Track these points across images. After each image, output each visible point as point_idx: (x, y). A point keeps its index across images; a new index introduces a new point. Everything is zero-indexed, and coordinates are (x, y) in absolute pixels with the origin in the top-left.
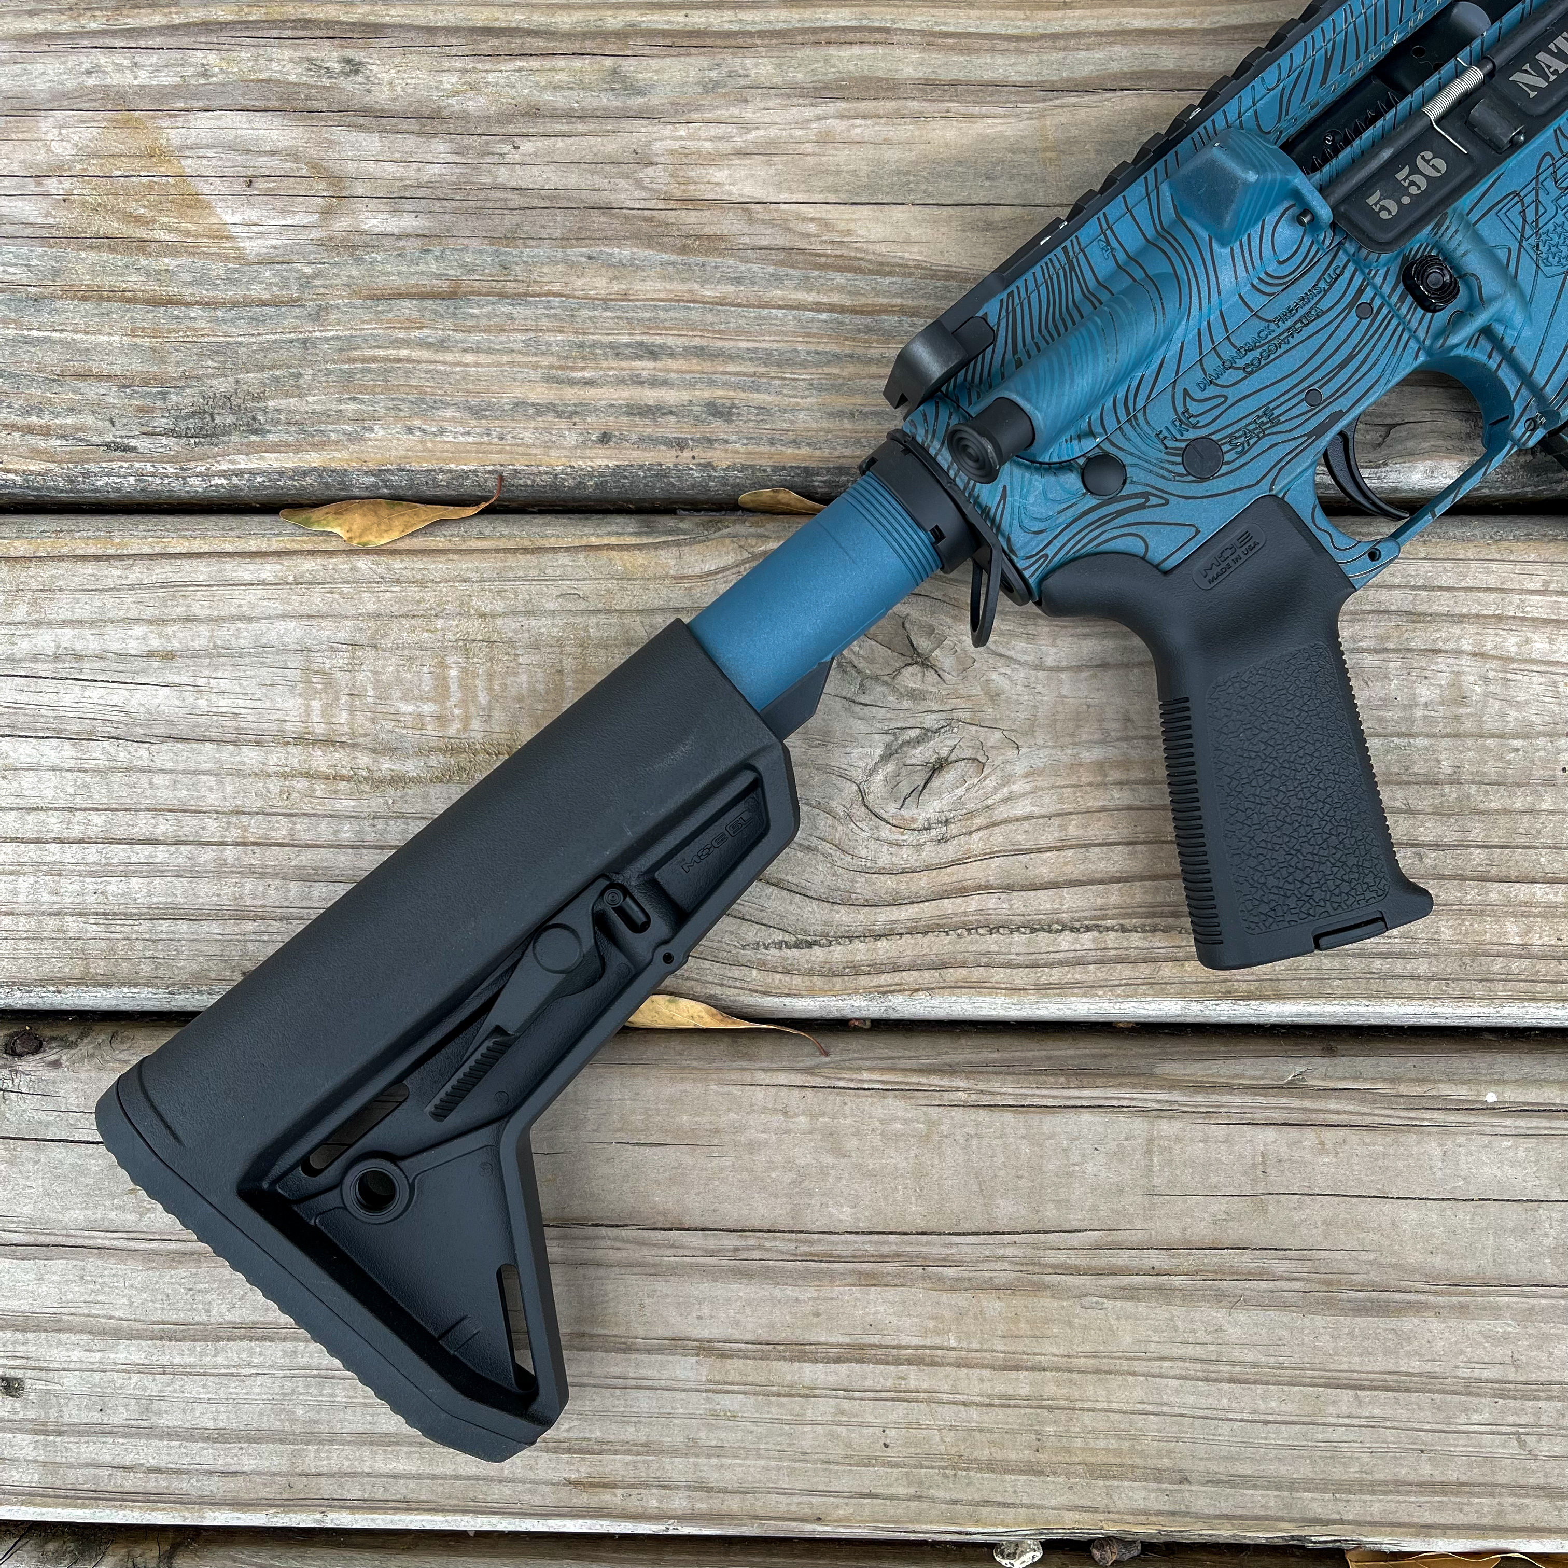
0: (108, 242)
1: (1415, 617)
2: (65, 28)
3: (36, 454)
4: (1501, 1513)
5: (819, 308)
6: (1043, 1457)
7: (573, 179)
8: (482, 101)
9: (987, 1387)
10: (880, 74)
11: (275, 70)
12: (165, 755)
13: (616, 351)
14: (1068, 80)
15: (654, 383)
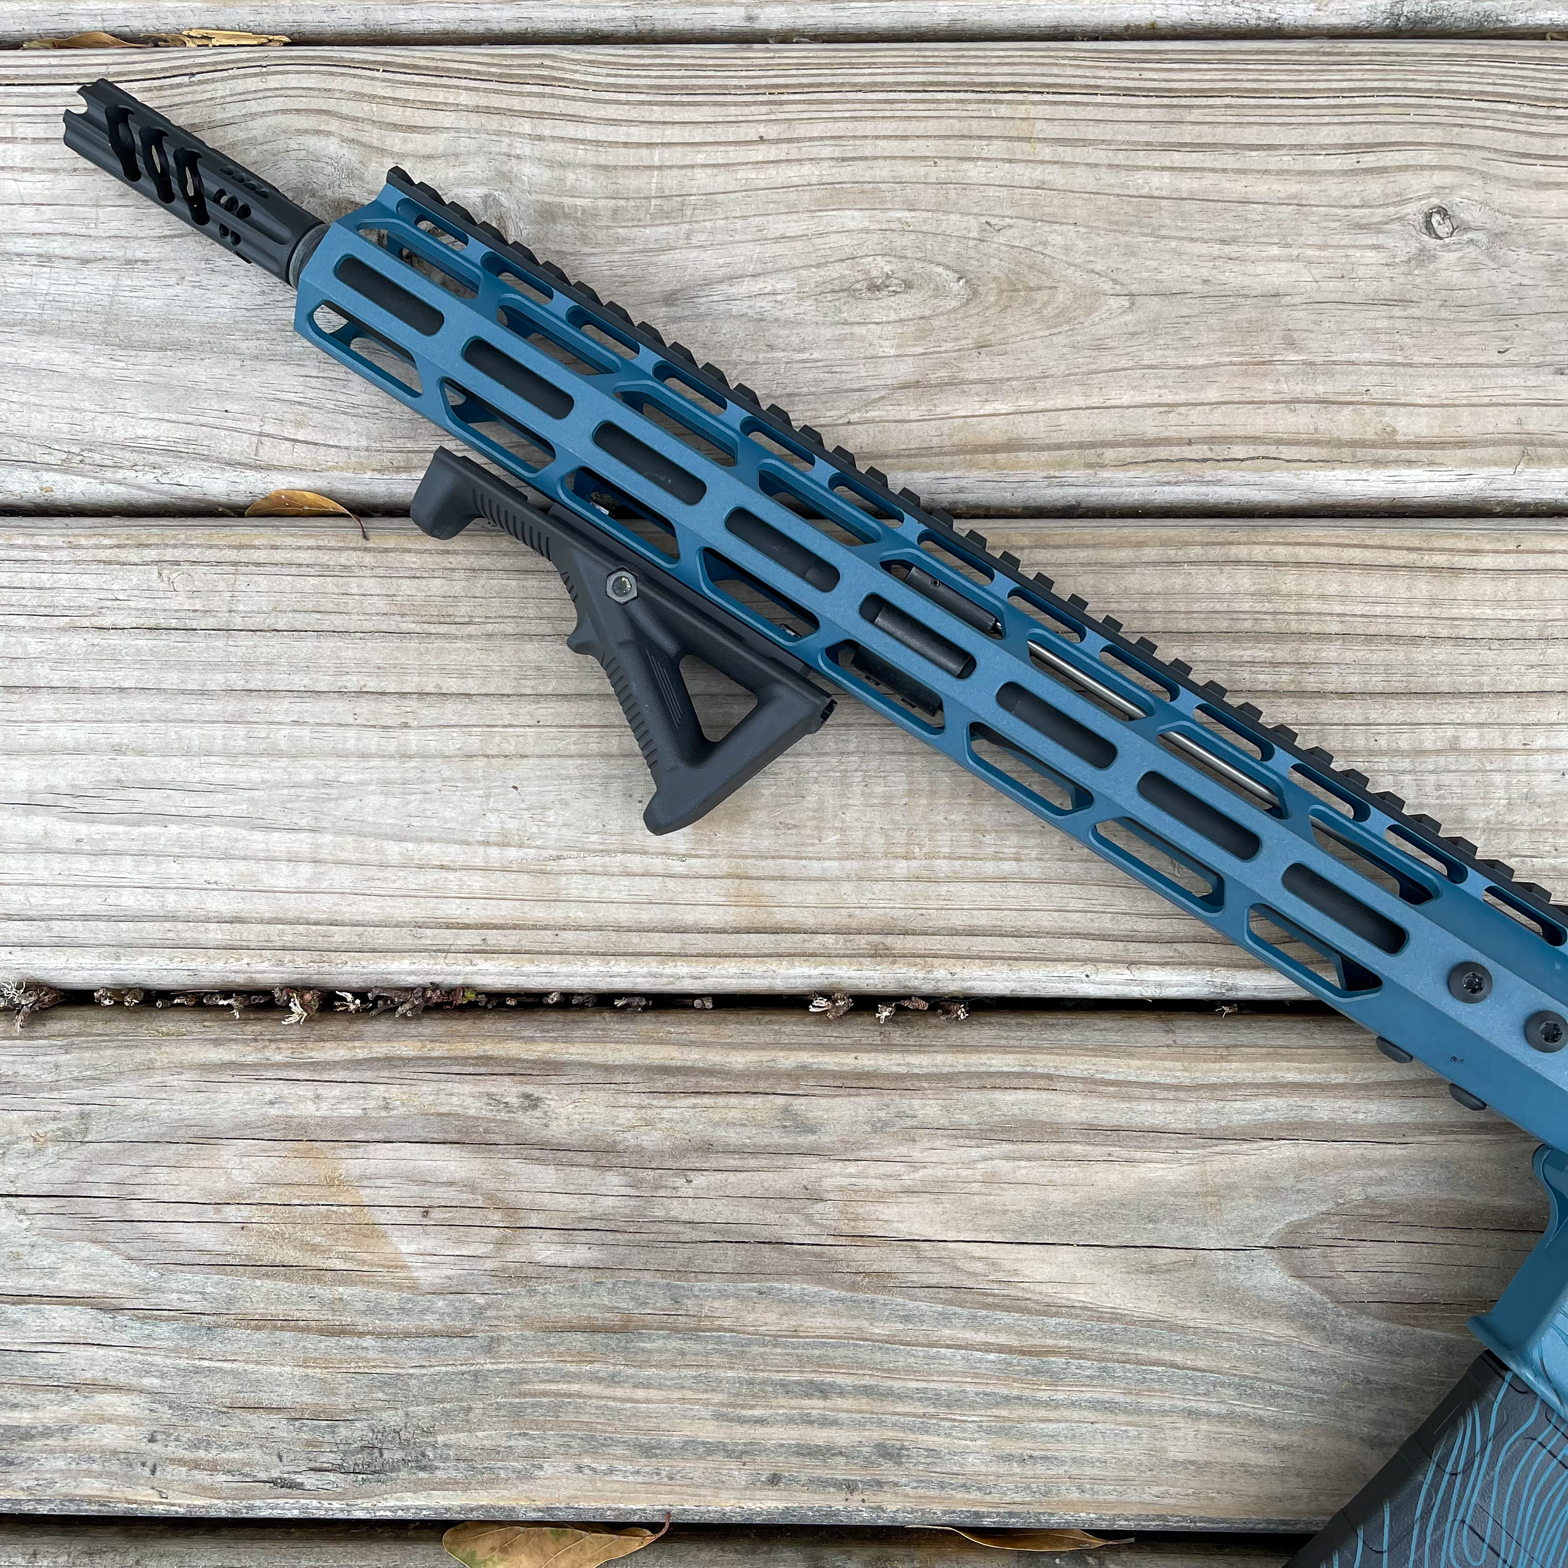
0: (283, 1269)
2: (250, 1059)
3: (202, 1490)
5: (987, 1348)
7: (745, 1213)
8: (657, 1135)
10: (1044, 1118)
11: (455, 1104)
13: (786, 1388)
14: (1225, 1128)
15: (824, 1422)
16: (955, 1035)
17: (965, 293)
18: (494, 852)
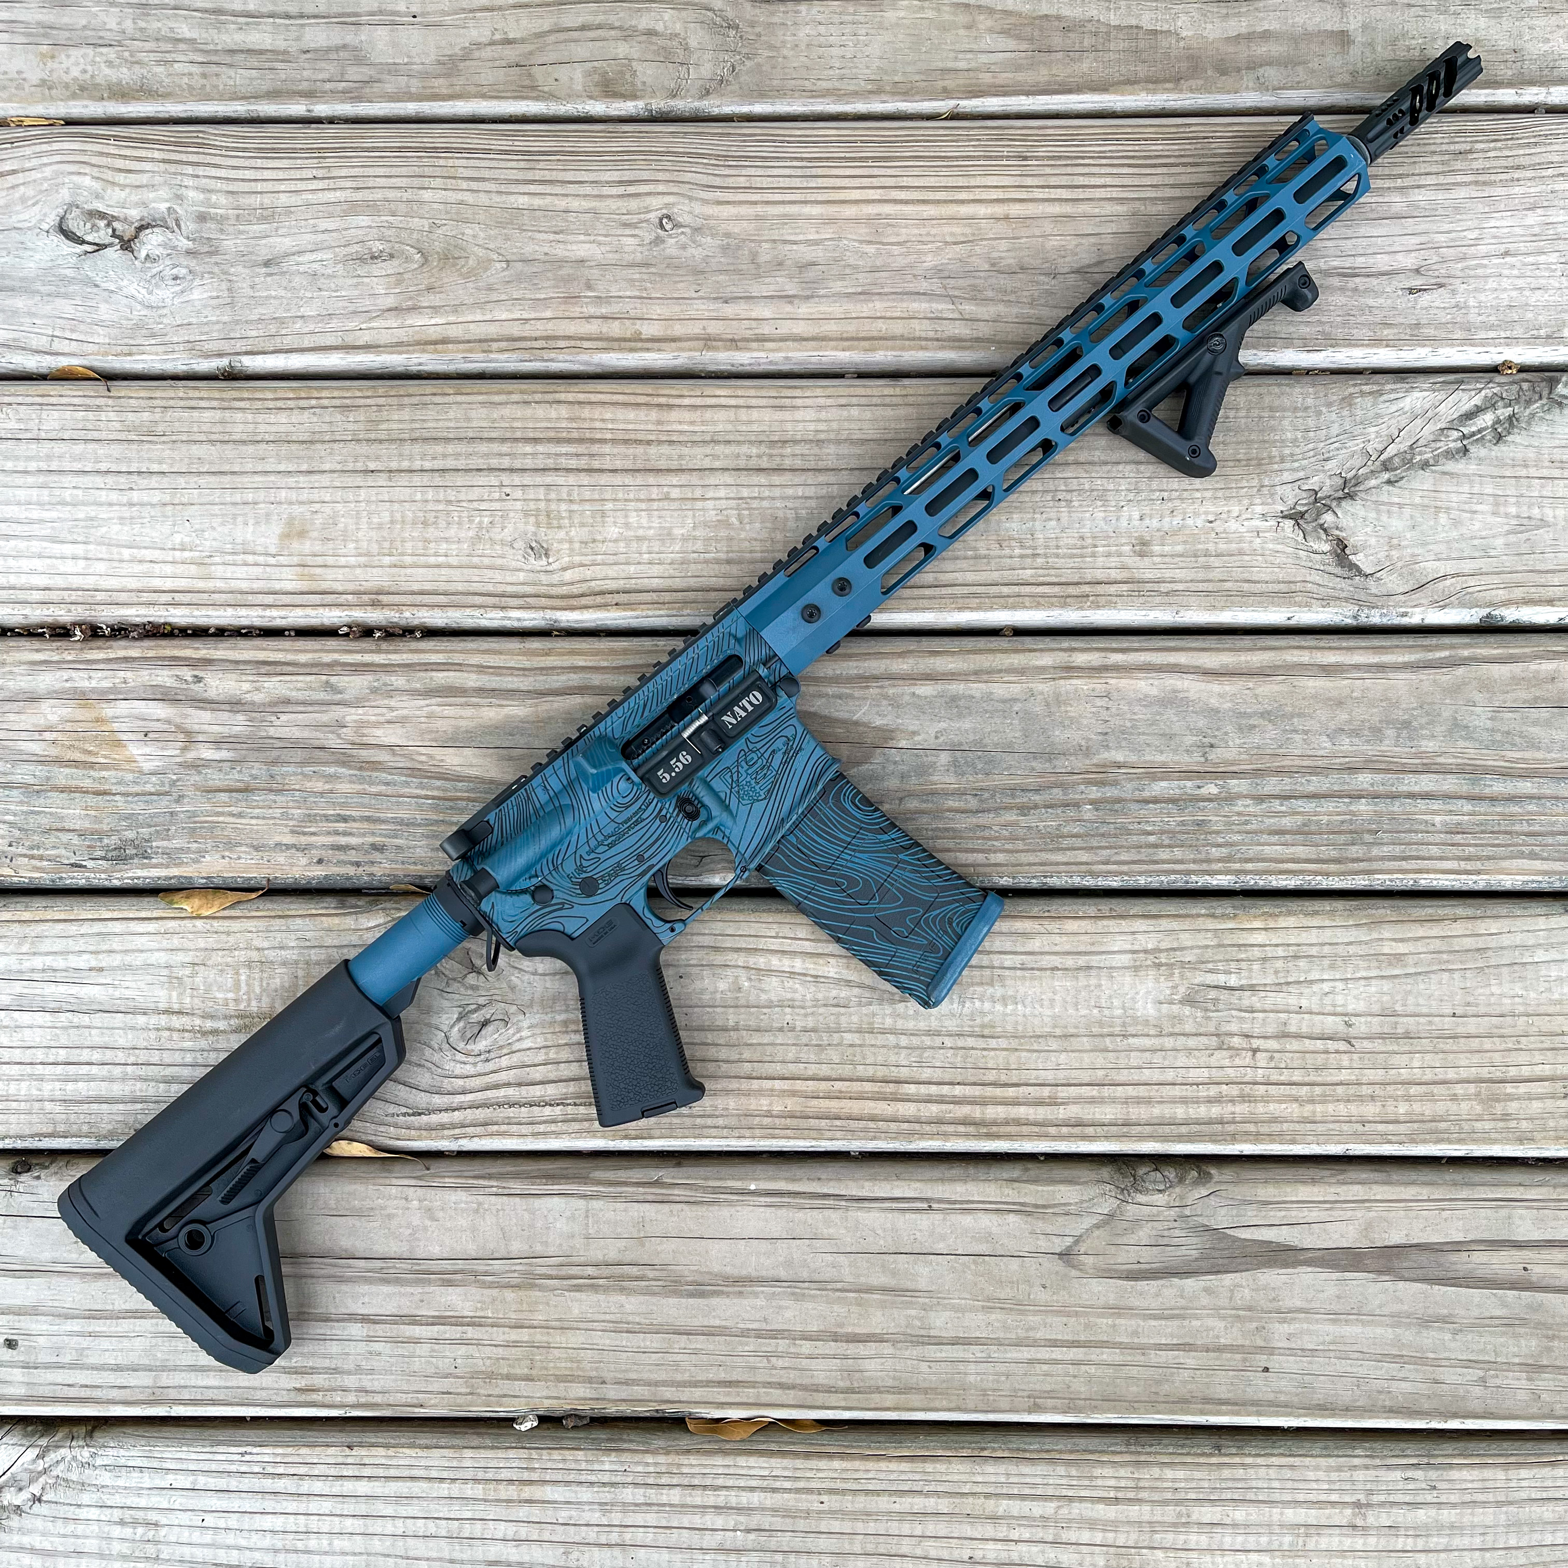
0: (75, 763)
1: (716, 949)
2: (55, 658)
3: (37, 869)
4: (760, 1397)
5: (427, 797)
6: (534, 1372)
7: (306, 734)
8: (262, 696)
9: (506, 1337)
10: (457, 685)
11: (159, 681)
12: (98, 1020)
13: (327, 818)
14: (549, 689)
15: (345, 834)
16: (414, 645)
17: (422, 260)
18: (178, 553)
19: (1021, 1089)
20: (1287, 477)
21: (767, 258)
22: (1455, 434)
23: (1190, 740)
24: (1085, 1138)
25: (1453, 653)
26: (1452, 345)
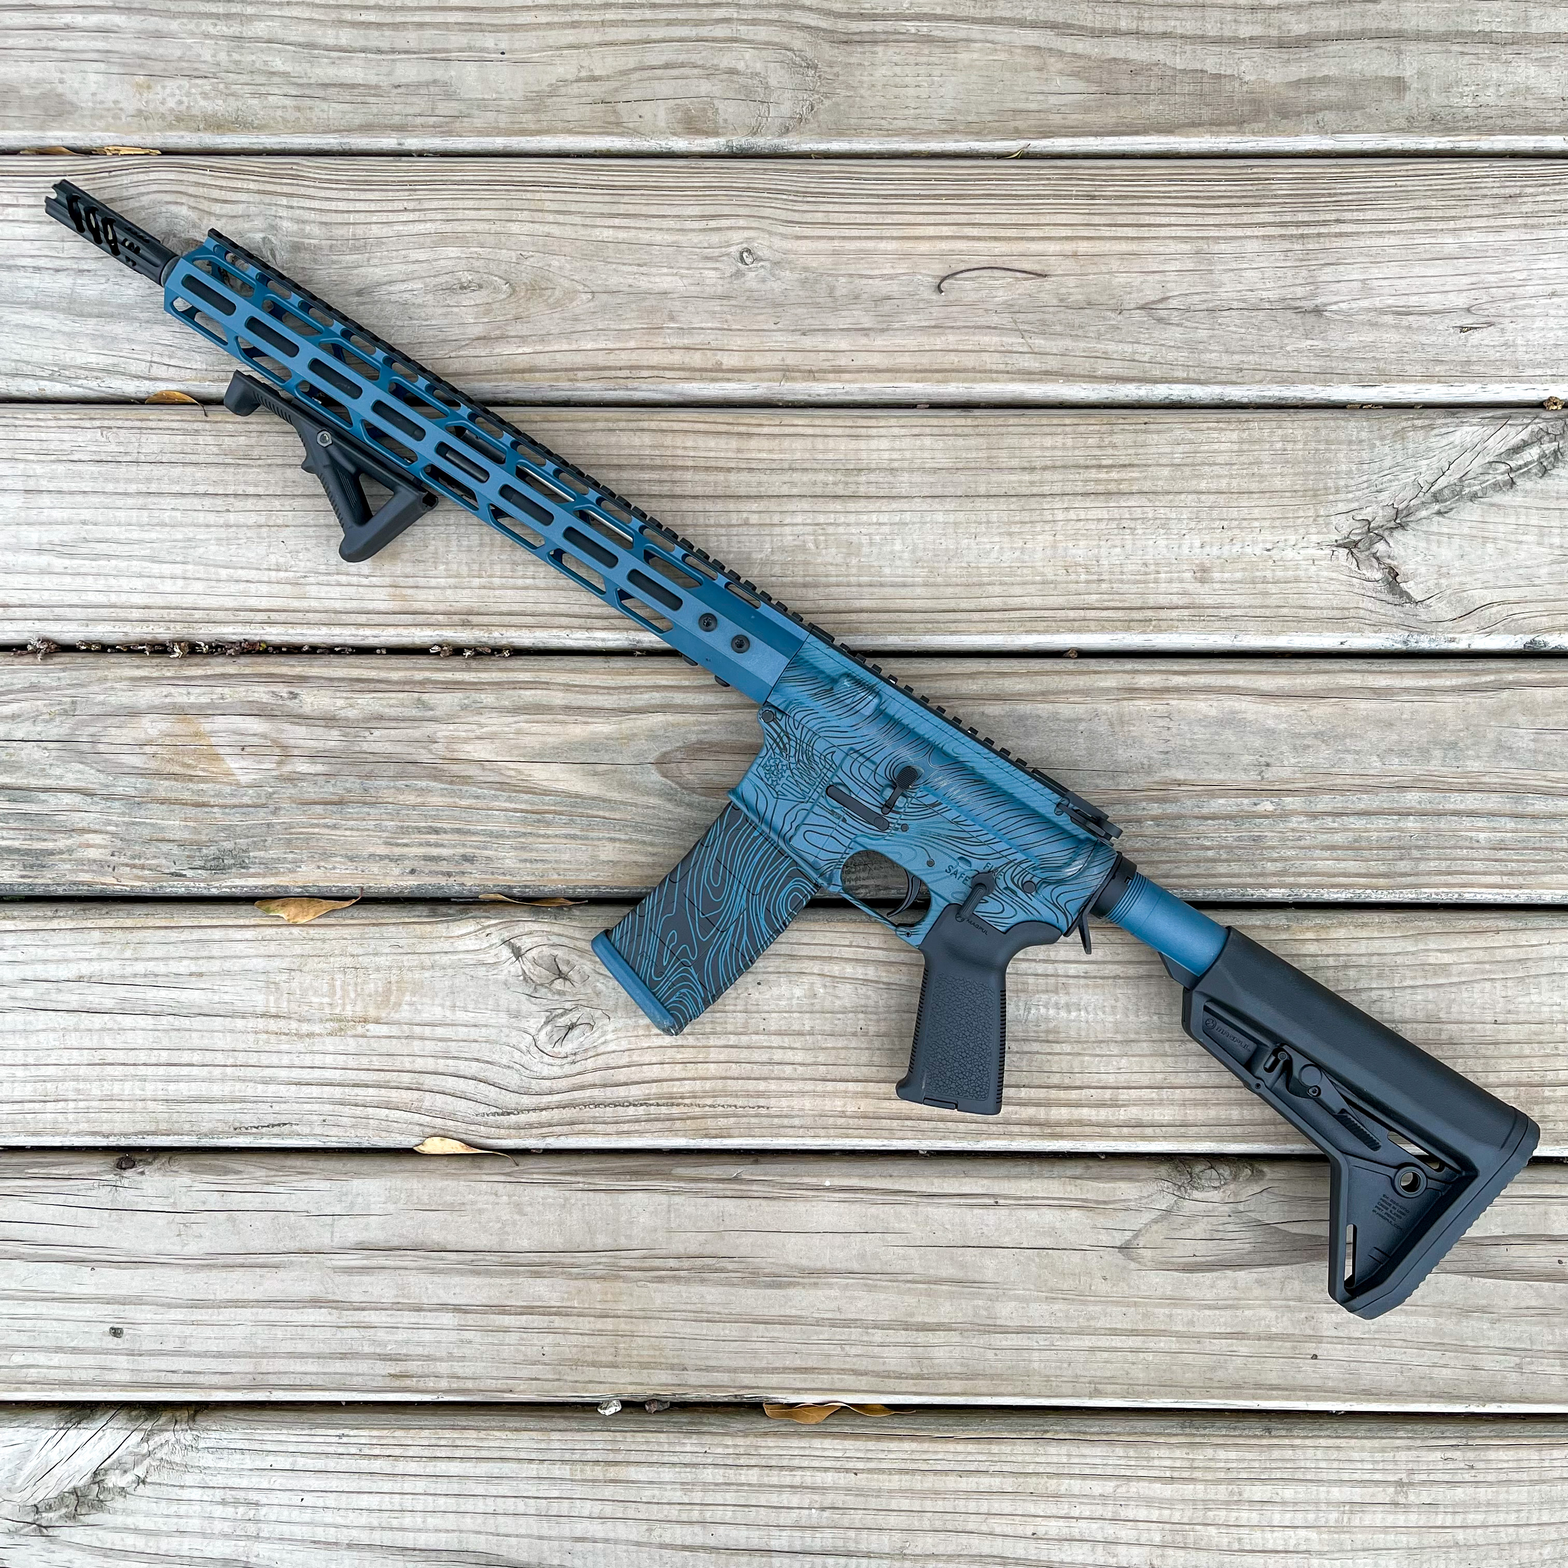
0: (174, 776)
2: (155, 675)
3: (138, 878)
4: (833, 1382)
5: (515, 810)
6: (619, 1359)
7: (398, 748)
8: (355, 712)
9: (592, 1326)
10: (544, 703)
11: (256, 697)
12: (197, 1022)
13: (419, 830)
14: (632, 707)
15: (437, 845)
16: (503, 664)
17: (509, 291)
18: (273, 574)
19: (1084, 1091)
20: (1342, 507)
21: (844, 292)
22: (1503, 468)
23: (1247, 759)
24: (1144, 1138)
25: (1498, 677)
26: (1501, 382)
